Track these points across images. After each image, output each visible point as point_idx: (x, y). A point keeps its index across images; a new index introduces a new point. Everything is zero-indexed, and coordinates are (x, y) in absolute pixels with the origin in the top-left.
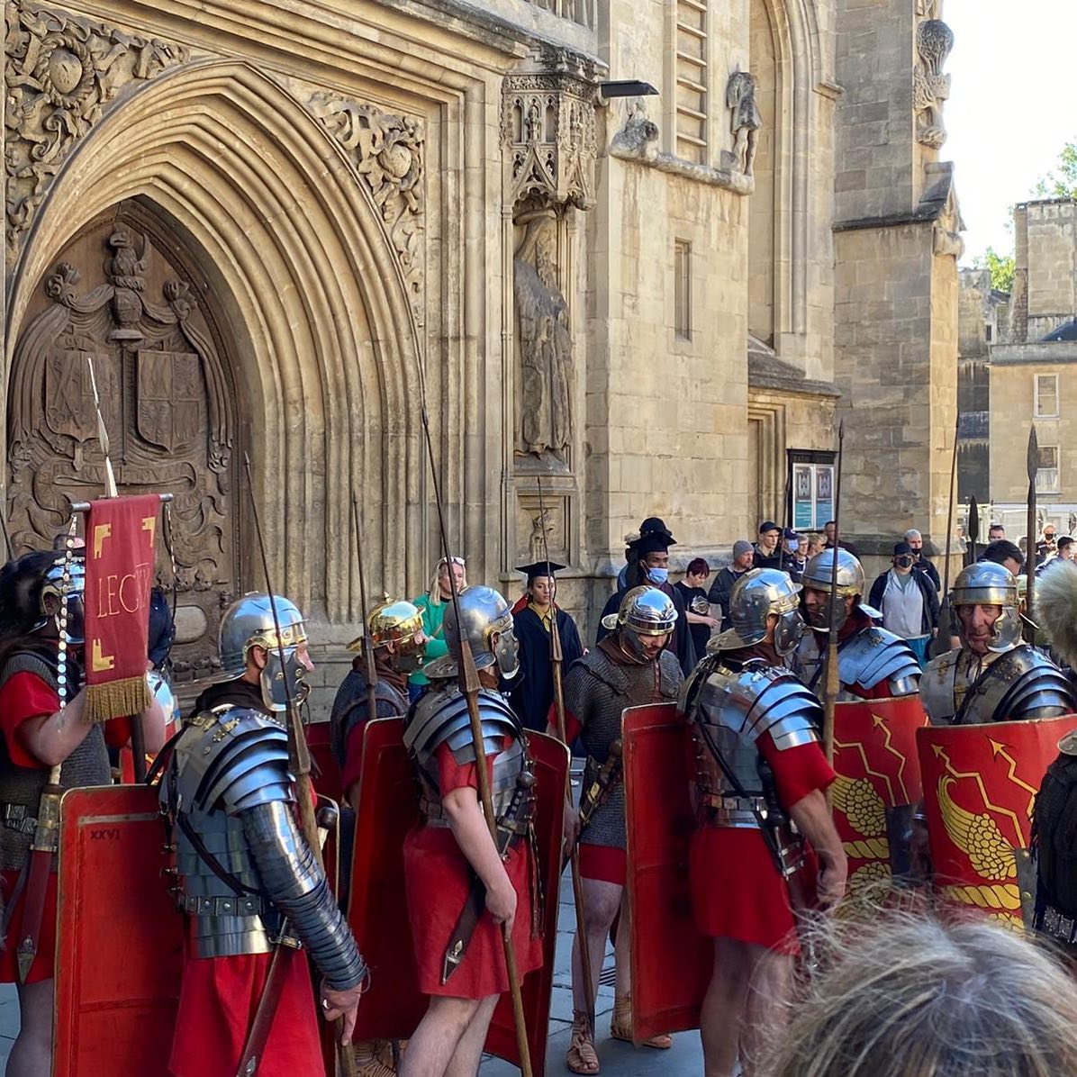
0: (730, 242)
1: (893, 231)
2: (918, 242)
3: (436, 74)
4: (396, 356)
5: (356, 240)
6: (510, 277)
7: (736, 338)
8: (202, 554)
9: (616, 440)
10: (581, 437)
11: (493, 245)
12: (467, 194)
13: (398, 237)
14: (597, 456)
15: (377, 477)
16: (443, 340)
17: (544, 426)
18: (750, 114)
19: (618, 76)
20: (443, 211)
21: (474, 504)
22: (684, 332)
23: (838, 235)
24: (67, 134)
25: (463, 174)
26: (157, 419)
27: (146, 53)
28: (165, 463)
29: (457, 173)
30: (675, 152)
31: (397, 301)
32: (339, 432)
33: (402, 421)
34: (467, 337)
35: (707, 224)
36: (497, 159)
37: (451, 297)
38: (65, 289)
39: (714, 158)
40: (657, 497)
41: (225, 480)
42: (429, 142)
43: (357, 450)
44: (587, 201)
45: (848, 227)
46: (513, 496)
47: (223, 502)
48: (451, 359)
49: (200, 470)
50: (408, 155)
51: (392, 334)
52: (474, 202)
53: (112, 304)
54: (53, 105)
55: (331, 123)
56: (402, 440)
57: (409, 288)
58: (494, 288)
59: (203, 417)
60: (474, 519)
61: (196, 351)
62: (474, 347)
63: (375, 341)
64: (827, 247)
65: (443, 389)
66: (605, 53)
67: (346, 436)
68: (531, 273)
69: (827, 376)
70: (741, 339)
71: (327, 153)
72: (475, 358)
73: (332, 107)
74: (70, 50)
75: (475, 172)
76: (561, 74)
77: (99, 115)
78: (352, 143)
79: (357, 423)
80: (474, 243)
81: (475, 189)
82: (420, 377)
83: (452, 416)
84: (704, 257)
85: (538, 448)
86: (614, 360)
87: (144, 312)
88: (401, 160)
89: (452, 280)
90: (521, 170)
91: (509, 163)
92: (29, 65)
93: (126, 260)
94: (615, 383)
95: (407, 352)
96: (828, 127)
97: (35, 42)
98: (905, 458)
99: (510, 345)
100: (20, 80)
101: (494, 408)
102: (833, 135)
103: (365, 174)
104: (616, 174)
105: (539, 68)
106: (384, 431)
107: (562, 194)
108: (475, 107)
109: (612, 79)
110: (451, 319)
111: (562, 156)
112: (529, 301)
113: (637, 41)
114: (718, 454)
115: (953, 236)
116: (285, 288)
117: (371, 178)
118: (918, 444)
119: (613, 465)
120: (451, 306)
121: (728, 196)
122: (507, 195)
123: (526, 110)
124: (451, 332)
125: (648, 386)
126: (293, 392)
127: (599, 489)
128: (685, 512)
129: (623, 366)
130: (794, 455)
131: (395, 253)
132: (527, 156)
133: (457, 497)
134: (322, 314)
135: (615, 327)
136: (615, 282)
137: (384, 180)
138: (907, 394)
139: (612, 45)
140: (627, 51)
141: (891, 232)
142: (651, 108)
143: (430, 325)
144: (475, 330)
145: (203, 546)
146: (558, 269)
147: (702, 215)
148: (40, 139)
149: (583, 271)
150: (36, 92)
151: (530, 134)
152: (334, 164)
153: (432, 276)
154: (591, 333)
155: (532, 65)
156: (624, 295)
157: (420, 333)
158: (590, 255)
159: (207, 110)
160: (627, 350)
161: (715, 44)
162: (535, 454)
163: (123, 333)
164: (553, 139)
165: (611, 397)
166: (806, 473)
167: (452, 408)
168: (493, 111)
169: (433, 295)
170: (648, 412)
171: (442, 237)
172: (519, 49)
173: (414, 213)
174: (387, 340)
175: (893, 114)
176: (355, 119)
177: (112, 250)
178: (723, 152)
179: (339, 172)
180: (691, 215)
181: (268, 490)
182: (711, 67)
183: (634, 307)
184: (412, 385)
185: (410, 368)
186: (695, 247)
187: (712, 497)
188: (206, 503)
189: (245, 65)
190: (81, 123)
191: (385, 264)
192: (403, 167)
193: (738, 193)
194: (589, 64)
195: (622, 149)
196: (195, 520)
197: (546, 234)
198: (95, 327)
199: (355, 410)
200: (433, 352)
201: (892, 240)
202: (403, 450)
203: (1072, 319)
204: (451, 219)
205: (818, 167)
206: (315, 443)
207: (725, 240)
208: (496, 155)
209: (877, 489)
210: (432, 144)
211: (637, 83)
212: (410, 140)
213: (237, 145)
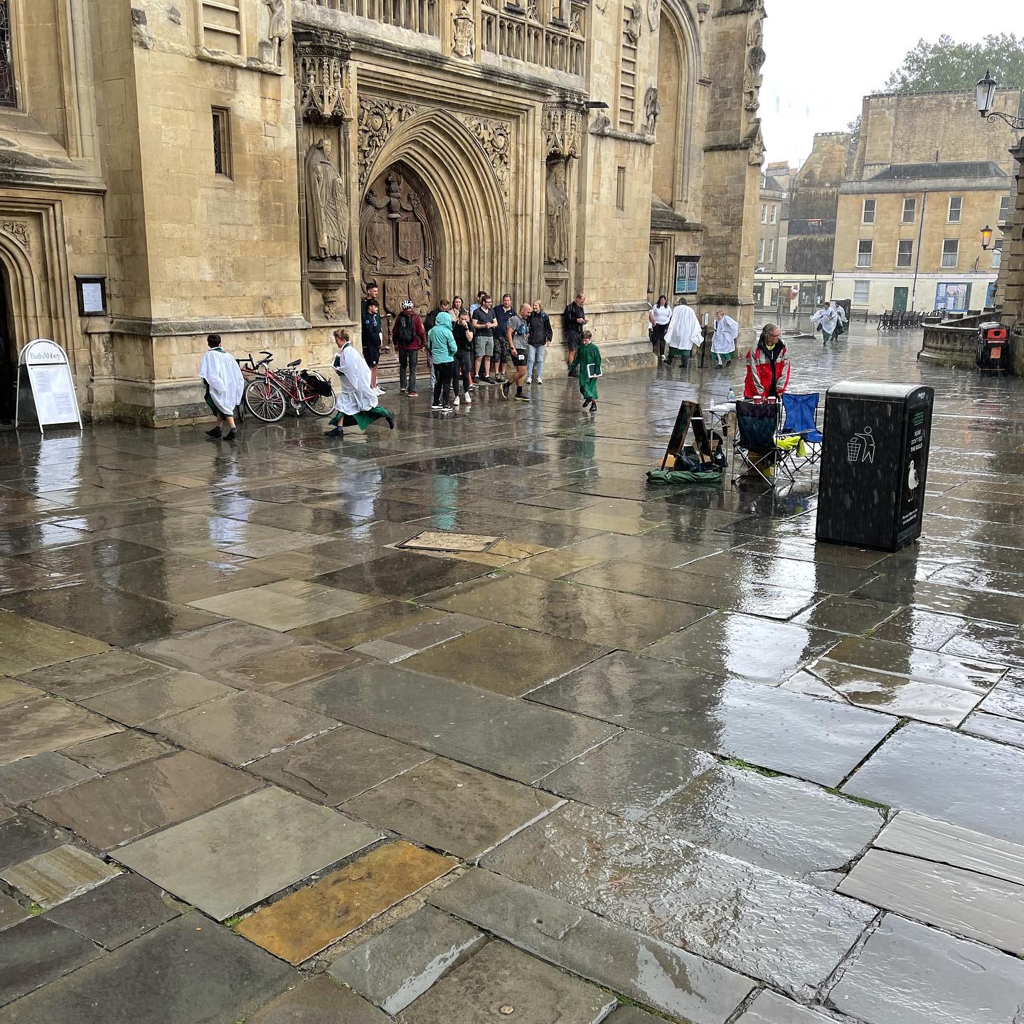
0: (644, 166)
1: (731, 152)
2: (741, 158)
3: (515, 106)
4: (497, 222)
5: (484, 180)
6: (544, 189)
7: (645, 210)
8: (422, 302)
9: (587, 257)
10: (573, 255)
11: (537, 176)
12: (527, 154)
13: (499, 174)
14: (580, 263)
15: (490, 272)
16: (516, 216)
17: (556, 252)
18: (655, 108)
19: (594, 99)
20: (517, 161)
21: (528, 284)
22: (620, 206)
23: (707, 154)
24: (377, 146)
25: (526, 146)
26: (406, 250)
27: (404, 111)
28: (409, 266)
29: (523, 145)
30: (618, 129)
31: (498, 200)
32: (475, 254)
33: (500, 249)
34: (526, 215)
35: (633, 159)
36: (540, 138)
37: (520, 198)
38: (373, 199)
39: (638, 129)
40: (605, 280)
41: (431, 274)
42: (512, 132)
43: (482, 261)
44: (577, 155)
45: (710, 149)
46: (543, 281)
47: (430, 282)
48: (520, 224)
49: (421, 269)
50: (503, 139)
51: (496, 213)
52: (530, 157)
53: (389, 204)
54: (372, 136)
55: (473, 129)
56: (500, 257)
57: (503, 194)
58: (537, 193)
59: (422, 248)
60: (527, 289)
61: (419, 221)
62: (529, 218)
63: (489, 216)
64: (701, 159)
65: (516, 236)
66: (588, 89)
67: (477, 255)
68: (554, 186)
69: (698, 221)
70: (648, 209)
71: (471, 142)
72: (529, 224)
73: (473, 123)
74: (377, 114)
75: (531, 145)
76: (567, 102)
77: (388, 137)
78: (481, 137)
79: (482, 250)
80: (529, 175)
81: (530, 152)
82: (507, 231)
83: (519, 247)
84: (632, 174)
85: (553, 261)
86: (588, 220)
87: (401, 207)
88: (501, 141)
89: (520, 190)
90: (550, 143)
91: (545, 140)
92: (364, 122)
93: (394, 186)
94: (588, 232)
95: (502, 221)
96: (704, 100)
97: (366, 112)
98: (730, 259)
99: (544, 217)
100: (361, 127)
101: (536, 244)
102: (706, 103)
103: (485, 149)
104: (591, 141)
105: (559, 99)
106: (492, 253)
107: (566, 153)
108: (531, 117)
109: (590, 101)
110: (520, 207)
111: (566, 137)
112: (552, 199)
113: (603, 80)
114: (634, 260)
115: (759, 155)
116: (454, 195)
117: (488, 150)
118: (735, 254)
119: (586, 267)
120: (520, 201)
121: (644, 146)
122: (544, 154)
123: (553, 116)
124: (519, 213)
125: (603, 231)
126: (457, 237)
127: (580, 277)
128: (618, 286)
129: (593, 224)
130: (679, 258)
131: (498, 180)
132: (552, 137)
133: (521, 280)
134: (468, 206)
135: (589, 208)
136: (589, 187)
137: (494, 151)
138: (732, 230)
139: (591, 84)
140: (598, 86)
141: (730, 153)
142: (608, 113)
143: (511, 210)
144: (529, 212)
145: (423, 299)
146: (565, 183)
147: (631, 155)
148: (368, 149)
149: (576, 182)
150: (366, 132)
151: (554, 128)
152: (474, 145)
153: (512, 189)
154: (579, 210)
155: (555, 98)
156: (593, 193)
157: (507, 213)
158: (579, 175)
159: (425, 127)
160: (594, 217)
161: (640, 77)
162: (553, 263)
163: (394, 216)
164: (563, 129)
165: (586, 238)
166: (684, 266)
167: (519, 244)
168: (538, 118)
169: (513, 197)
170: (602, 244)
171: (517, 173)
172: (549, 91)
173: (506, 163)
174: (494, 216)
175: (734, 95)
176: (482, 127)
177: (388, 183)
178: (642, 125)
179: (476, 149)
180: (626, 156)
181: (447, 277)
182: (637, 88)
183: (597, 198)
184: (504, 234)
185: (503, 228)
186: (628, 170)
187: (631, 280)
188: (424, 282)
189: (440, 110)
190: (382, 141)
191: (494, 185)
192: (501, 144)
193: (649, 144)
194: (579, 94)
195: (594, 130)
196: (420, 288)
197: (559, 169)
198: (384, 213)
199: (481, 245)
200: (512, 220)
201: (730, 157)
202: (500, 262)
203: (889, 166)
204: (521, 165)
205: (698, 120)
206: (465, 258)
207: (641, 165)
208: (539, 137)
209: (716, 274)
210: (513, 133)
211: (600, 103)
212: (504, 133)
213: (436, 140)
